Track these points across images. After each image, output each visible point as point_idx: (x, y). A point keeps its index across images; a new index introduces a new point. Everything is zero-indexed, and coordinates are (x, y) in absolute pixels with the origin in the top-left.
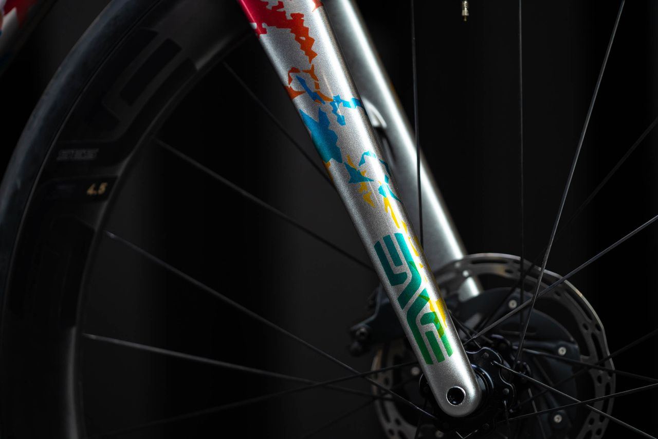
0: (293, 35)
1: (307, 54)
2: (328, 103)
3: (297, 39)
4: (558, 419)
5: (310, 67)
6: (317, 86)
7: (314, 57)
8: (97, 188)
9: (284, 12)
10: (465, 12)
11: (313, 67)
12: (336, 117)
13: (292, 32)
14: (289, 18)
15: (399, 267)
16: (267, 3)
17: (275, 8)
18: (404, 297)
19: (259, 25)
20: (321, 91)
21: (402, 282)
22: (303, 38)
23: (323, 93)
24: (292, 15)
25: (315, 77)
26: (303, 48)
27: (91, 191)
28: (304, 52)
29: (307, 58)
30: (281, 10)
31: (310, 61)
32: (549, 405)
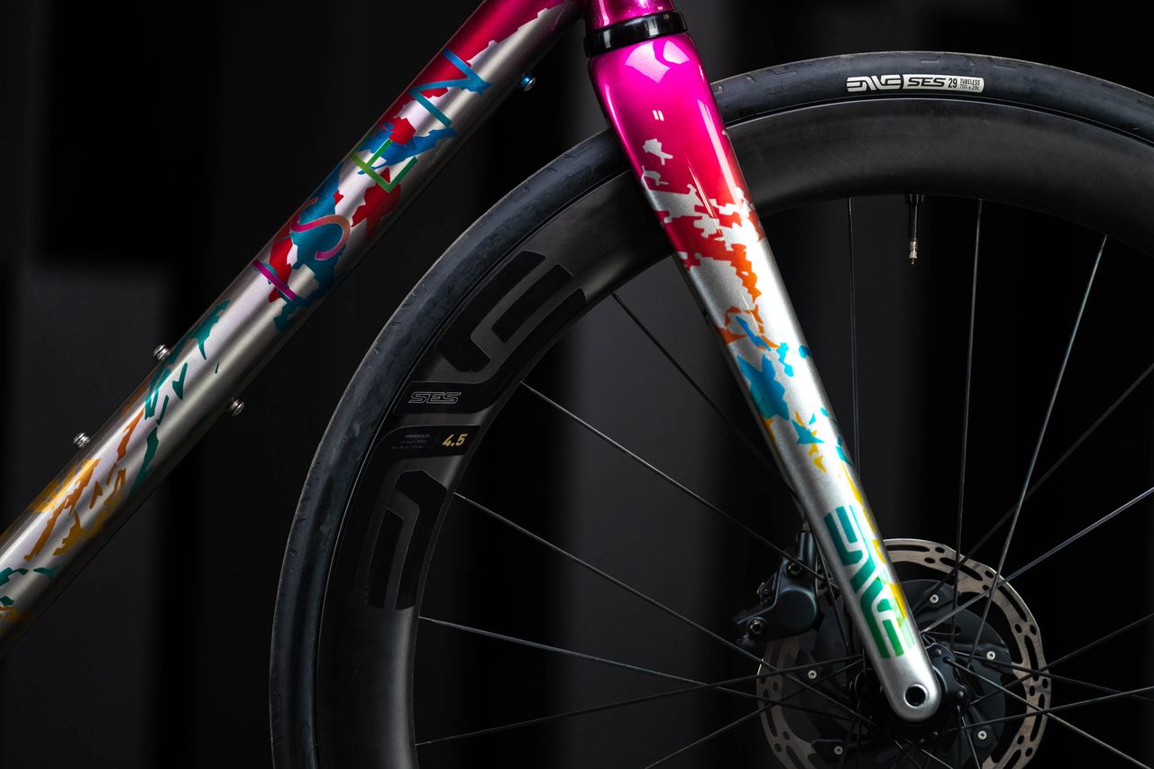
0: (734, 269)
1: (750, 292)
2: (773, 350)
3: (739, 274)
4: (982, 735)
5: (753, 308)
6: (762, 329)
7: (758, 295)
8: (454, 440)
9: (724, 242)
10: (914, 255)
11: (757, 307)
12: (784, 366)
13: (732, 265)
14: (729, 248)
15: (853, 544)
16: (702, 230)
17: (712, 236)
18: (857, 581)
19: (691, 256)
20: (766, 336)
21: (857, 562)
22: (746, 273)
23: (769, 338)
24: (733, 246)
25: (759, 319)
26: (745, 284)
27: (447, 443)
28: (746, 290)
29: (750, 296)
30: (721, 239)
31: (754, 299)
32: (972, 720)
